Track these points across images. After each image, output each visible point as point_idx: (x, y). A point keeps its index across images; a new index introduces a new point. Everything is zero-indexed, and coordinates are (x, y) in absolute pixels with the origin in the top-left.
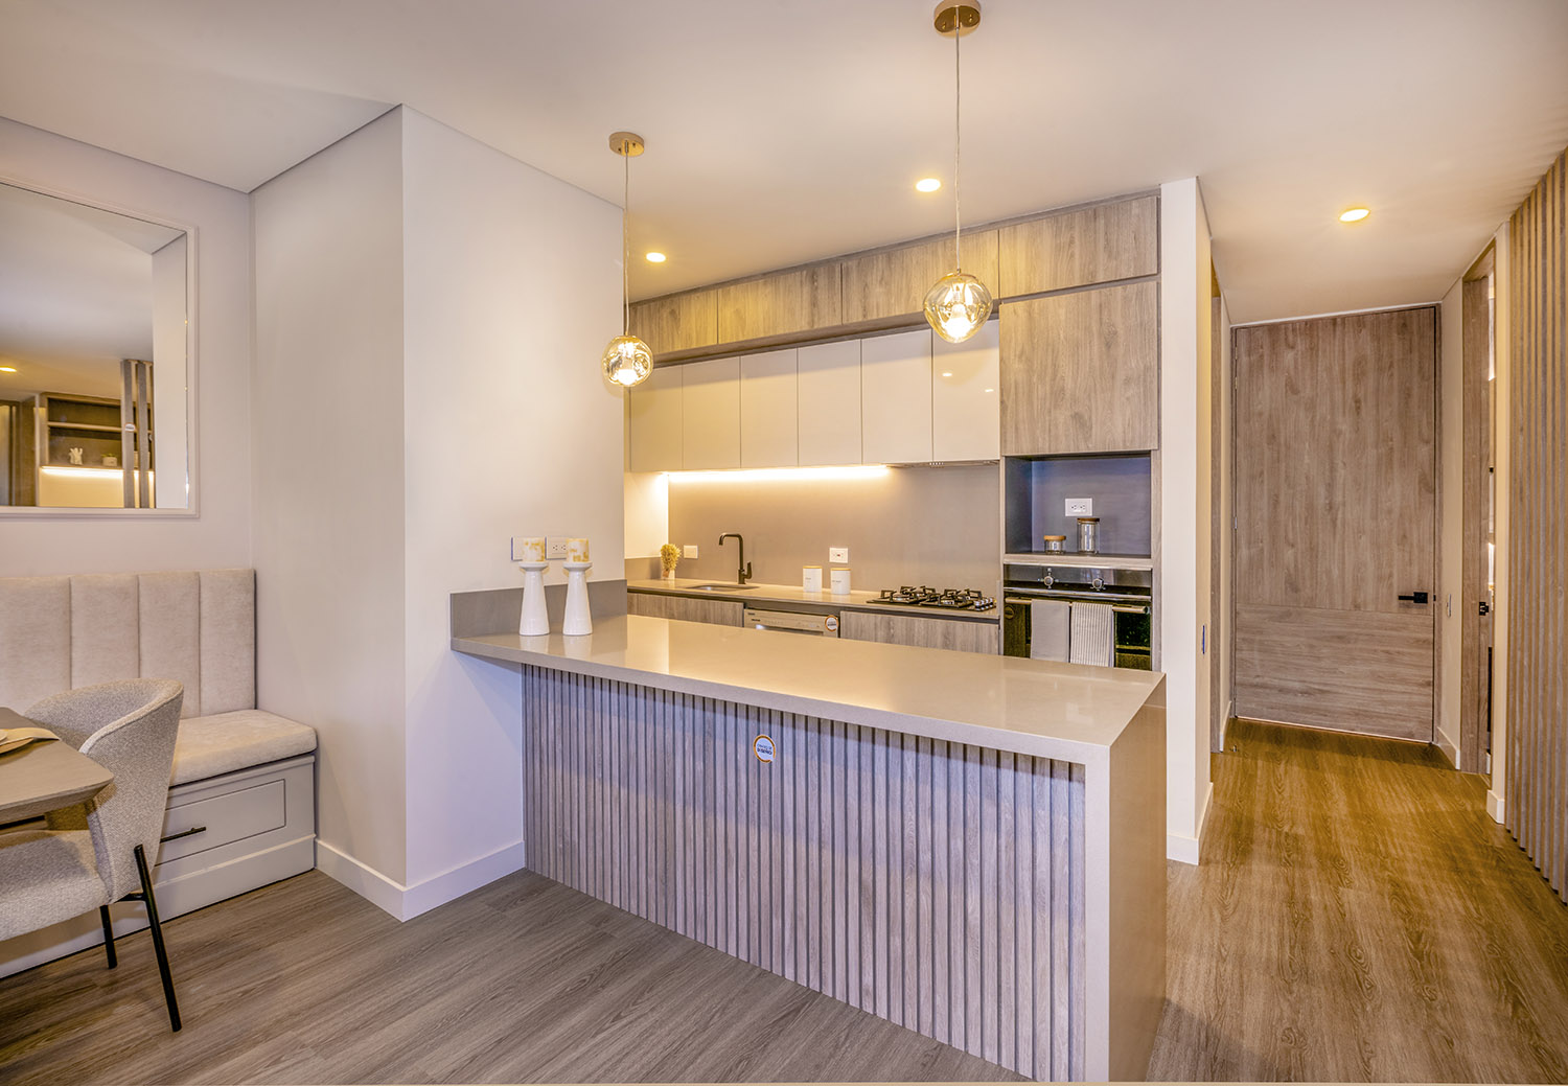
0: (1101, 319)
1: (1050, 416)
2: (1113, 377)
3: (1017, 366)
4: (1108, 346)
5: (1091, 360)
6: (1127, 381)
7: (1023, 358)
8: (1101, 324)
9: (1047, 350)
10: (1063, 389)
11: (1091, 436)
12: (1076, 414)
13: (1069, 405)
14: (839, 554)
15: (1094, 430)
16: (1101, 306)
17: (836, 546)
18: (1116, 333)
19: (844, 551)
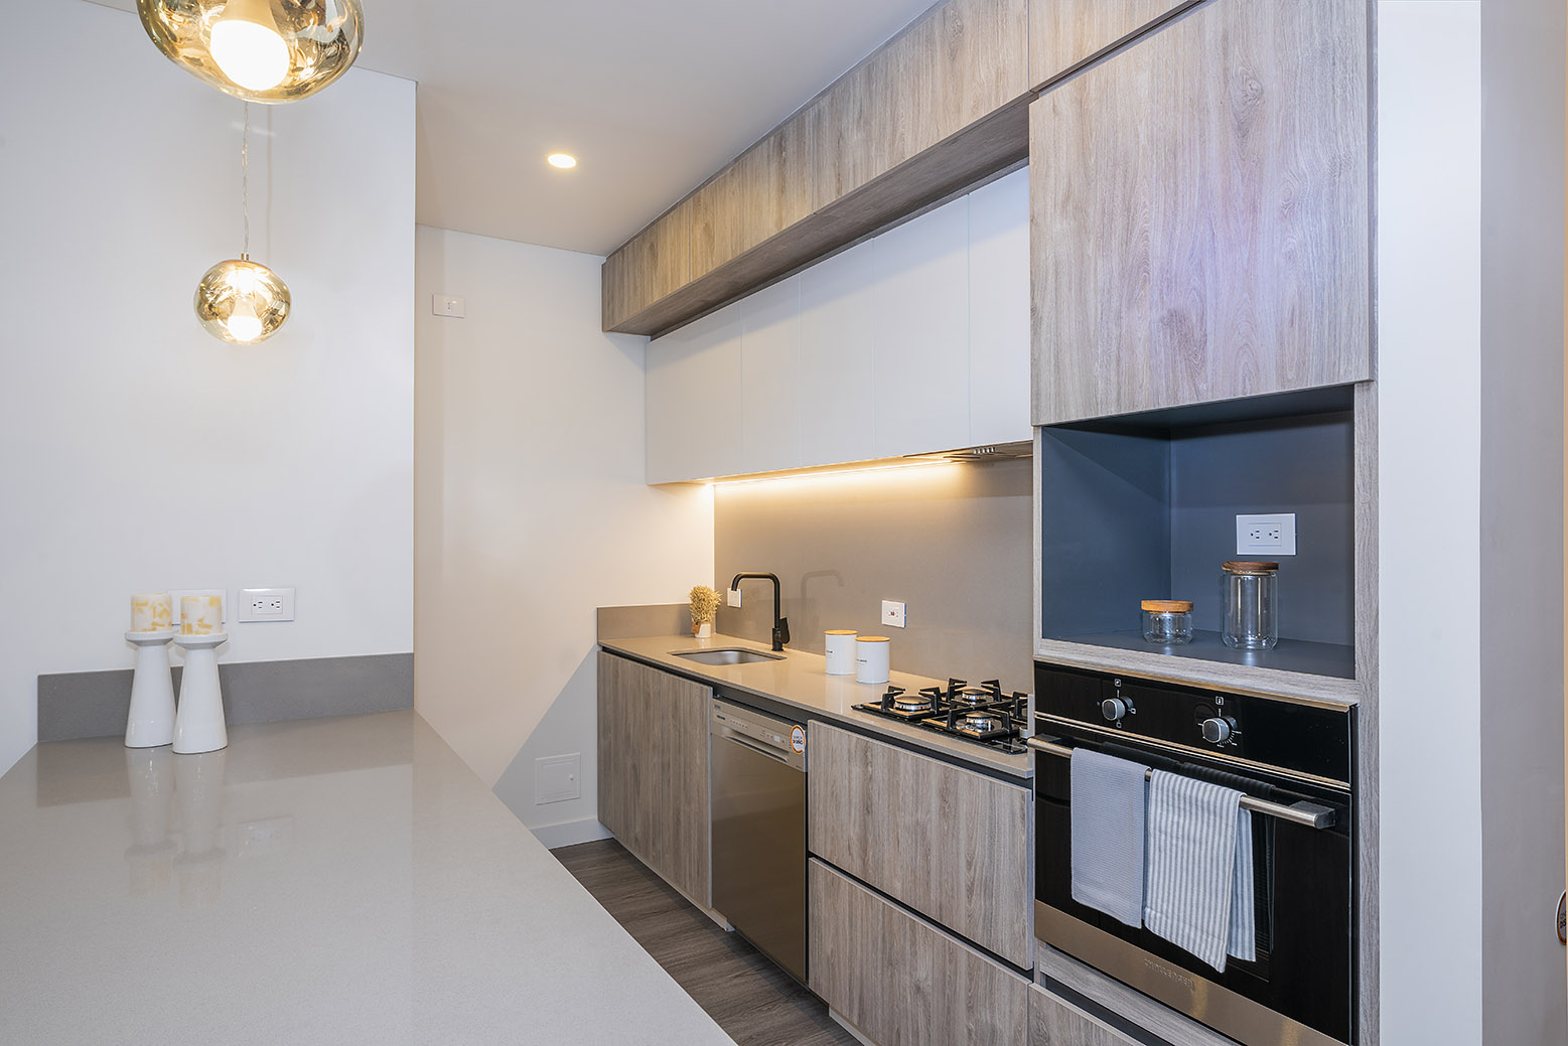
0: (1226, 69)
1: (1119, 325)
2: (1254, 209)
3: (1058, 226)
4: (1243, 130)
5: (1203, 177)
6: (1288, 210)
7: (1070, 207)
8: (1226, 83)
9: (1114, 177)
10: (1145, 261)
11: (1203, 361)
12: (1173, 314)
13: (1156, 296)
14: (893, 612)
15: (1210, 346)
16: (1225, 38)
17: (892, 598)
18: (1259, 94)
19: (898, 607)
